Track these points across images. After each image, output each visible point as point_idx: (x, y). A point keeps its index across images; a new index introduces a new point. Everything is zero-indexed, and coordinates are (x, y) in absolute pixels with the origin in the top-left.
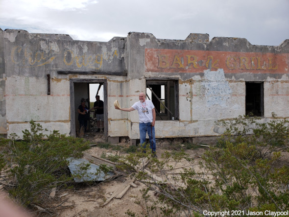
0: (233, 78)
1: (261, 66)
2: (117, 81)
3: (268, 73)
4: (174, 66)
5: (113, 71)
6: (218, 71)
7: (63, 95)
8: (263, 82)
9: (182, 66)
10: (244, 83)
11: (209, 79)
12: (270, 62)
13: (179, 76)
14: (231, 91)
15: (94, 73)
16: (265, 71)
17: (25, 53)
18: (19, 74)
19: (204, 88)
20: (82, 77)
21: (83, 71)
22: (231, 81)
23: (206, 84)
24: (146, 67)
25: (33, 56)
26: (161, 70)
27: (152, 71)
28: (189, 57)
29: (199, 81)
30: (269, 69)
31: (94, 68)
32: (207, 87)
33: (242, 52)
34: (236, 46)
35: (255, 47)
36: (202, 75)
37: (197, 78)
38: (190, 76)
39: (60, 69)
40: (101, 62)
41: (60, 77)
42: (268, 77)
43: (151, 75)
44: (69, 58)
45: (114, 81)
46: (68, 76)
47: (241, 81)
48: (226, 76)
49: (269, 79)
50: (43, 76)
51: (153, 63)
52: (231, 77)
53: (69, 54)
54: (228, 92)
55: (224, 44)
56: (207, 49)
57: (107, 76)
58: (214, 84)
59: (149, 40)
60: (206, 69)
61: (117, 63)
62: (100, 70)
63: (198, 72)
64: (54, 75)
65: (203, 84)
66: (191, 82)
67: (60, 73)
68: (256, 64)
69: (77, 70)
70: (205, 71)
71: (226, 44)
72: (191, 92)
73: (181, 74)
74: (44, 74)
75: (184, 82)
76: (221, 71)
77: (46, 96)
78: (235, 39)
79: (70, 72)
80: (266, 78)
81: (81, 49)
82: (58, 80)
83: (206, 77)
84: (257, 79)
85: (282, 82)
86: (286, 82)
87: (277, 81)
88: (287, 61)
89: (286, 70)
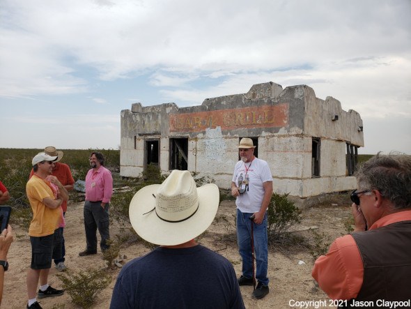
0: (229, 134)
1: (256, 120)
3: (263, 127)
4: (186, 127)
6: (216, 129)
7: (141, 150)
8: (257, 138)
9: (191, 126)
10: (238, 139)
11: (209, 136)
12: (266, 115)
13: (188, 135)
14: (225, 147)
15: (154, 134)
16: (260, 125)
17: (127, 124)
19: (205, 145)
20: (149, 137)
22: (226, 138)
23: (206, 141)
24: (169, 129)
26: (178, 130)
27: (173, 131)
28: (196, 118)
29: (202, 138)
30: (265, 122)
31: (154, 130)
32: (207, 143)
33: (238, 108)
34: (232, 103)
35: (251, 101)
36: (204, 133)
37: (200, 135)
38: (196, 134)
39: (140, 132)
40: (158, 126)
41: (140, 137)
42: (263, 132)
43: (173, 135)
44: (144, 124)
46: (143, 137)
47: (236, 137)
48: (223, 133)
49: (264, 134)
50: (134, 138)
51: (174, 126)
52: (226, 134)
53: (144, 122)
54: (223, 148)
55: (222, 103)
56: (209, 110)
58: (213, 141)
59: (171, 108)
60: (208, 127)
62: (157, 132)
63: (201, 131)
66: (196, 139)
67: (140, 135)
68: (251, 119)
69: (147, 132)
70: (207, 130)
71: (224, 103)
72: (196, 148)
73: (190, 133)
74: (134, 136)
76: (219, 128)
77: (134, 150)
78: (232, 96)
79: (144, 134)
80: (260, 133)
81: (149, 118)
82: (139, 140)
83: (207, 135)
85: (279, 136)
86: (284, 136)
87: (273, 136)
88: (286, 112)
89: (285, 122)
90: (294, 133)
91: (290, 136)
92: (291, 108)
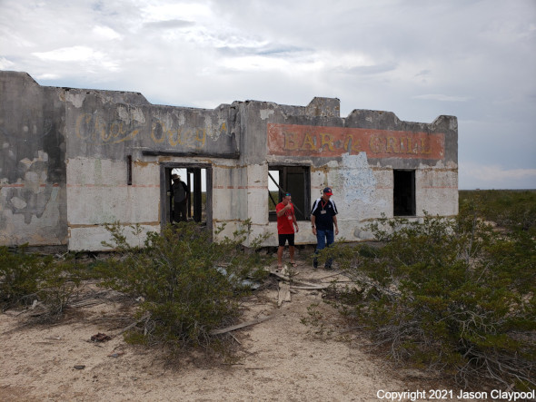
0: (378, 164)
1: (413, 149)
2: (226, 167)
3: (420, 158)
4: (304, 148)
5: (221, 152)
6: (359, 155)
7: (150, 186)
8: (414, 171)
9: (314, 148)
10: (392, 172)
11: (349, 166)
12: (423, 145)
13: (310, 161)
14: (375, 182)
15: (194, 154)
16: (417, 155)
17: (96, 124)
18: (87, 155)
19: (343, 178)
21: (179, 151)
22: (375, 169)
23: (344, 173)
24: (268, 149)
25: (108, 129)
26: (288, 153)
27: (277, 153)
28: (323, 135)
29: (336, 168)
30: (422, 153)
31: (194, 147)
32: (345, 176)
33: (389, 130)
34: (381, 122)
35: (405, 124)
36: (339, 160)
37: (333, 164)
39: (145, 148)
40: (204, 139)
41: (146, 159)
42: (421, 164)
44: (159, 132)
45: (222, 166)
46: (157, 159)
47: (388, 169)
48: (369, 161)
49: (422, 166)
50: (122, 158)
51: (278, 144)
52: (375, 163)
54: (372, 183)
57: (212, 159)
58: (354, 173)
59: (272, 112)
60: (345, 152)
61: (225, 141)
62: (202, 151)
63: (334, 157)
64: (137, 157)
65: (340, 172)
66: (326, 169)
67: (146, 154)
68: (406, 146)
69: (170, 150)
70: (343, 155)
71: (369, 119)
72: (326, 183)
73: (313, 159)
74: (122, 155)
75: (317, 169)
76: (363, 155)
77: (126, 188)
78: (381, 113)
79: (161, 153)
80: (418, 165)
81: (176, 120)
82: (144, 164)
83: (344, 163)
84: (408, 167)
85: (437, 170)
86: (441, 170)
87: (431, 169)
88: (443, 143)
89: (442, 154)
90: (450, 167)
91: (447, 170)
92: (447, 140)
